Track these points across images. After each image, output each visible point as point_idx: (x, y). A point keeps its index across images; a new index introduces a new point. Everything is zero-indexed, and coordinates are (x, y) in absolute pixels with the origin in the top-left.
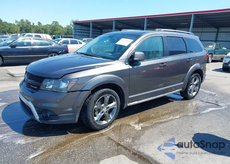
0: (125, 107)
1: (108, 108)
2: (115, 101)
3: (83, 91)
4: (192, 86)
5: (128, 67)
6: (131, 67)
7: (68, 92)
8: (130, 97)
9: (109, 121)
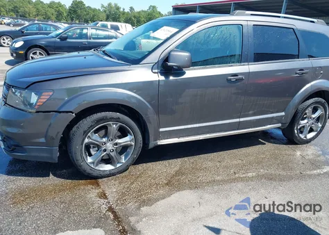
0: (151, 145)
1: (116, 144)
2: (131, 135)
3: (60, 112)
4: (306, 121)
5: (157, 77)
6: (162, 78)
7: (37, 112)
8: (161, 130)
9: (118, 165)
